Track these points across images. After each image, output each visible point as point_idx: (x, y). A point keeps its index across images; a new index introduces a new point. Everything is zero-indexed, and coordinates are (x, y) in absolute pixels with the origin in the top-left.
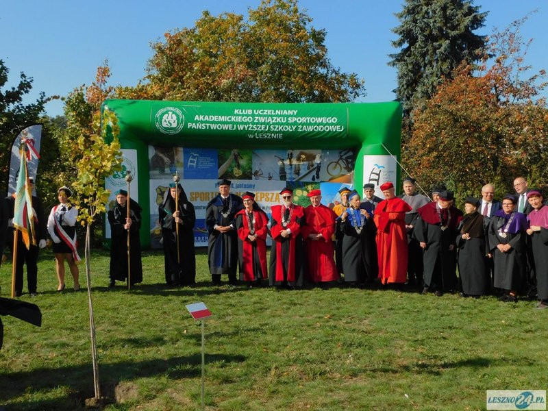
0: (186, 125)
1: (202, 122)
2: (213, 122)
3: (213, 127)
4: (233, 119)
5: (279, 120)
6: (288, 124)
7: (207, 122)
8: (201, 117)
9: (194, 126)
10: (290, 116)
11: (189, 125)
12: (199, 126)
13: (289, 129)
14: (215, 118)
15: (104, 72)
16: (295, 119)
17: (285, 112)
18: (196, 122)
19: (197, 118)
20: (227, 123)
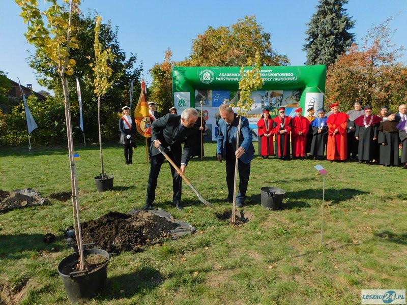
0: (215, 78)
1: (223, 77)
2: (229, 77)
3: (229, 79)
4: (239, 75)
5: (263, 75)
6: (267, 77)
7: (225, 77)
8: (223, 74)
9: (219, 79)
10: (269, 73)
11: (217, 79)
12: (222, 79)
13: (268, 79)
14: (230, 75)
15: (169, 54)
16: (271, 75)
17: (266, 71)
18: (220, 77)
19: (220, 75)
20: (236, 77)
